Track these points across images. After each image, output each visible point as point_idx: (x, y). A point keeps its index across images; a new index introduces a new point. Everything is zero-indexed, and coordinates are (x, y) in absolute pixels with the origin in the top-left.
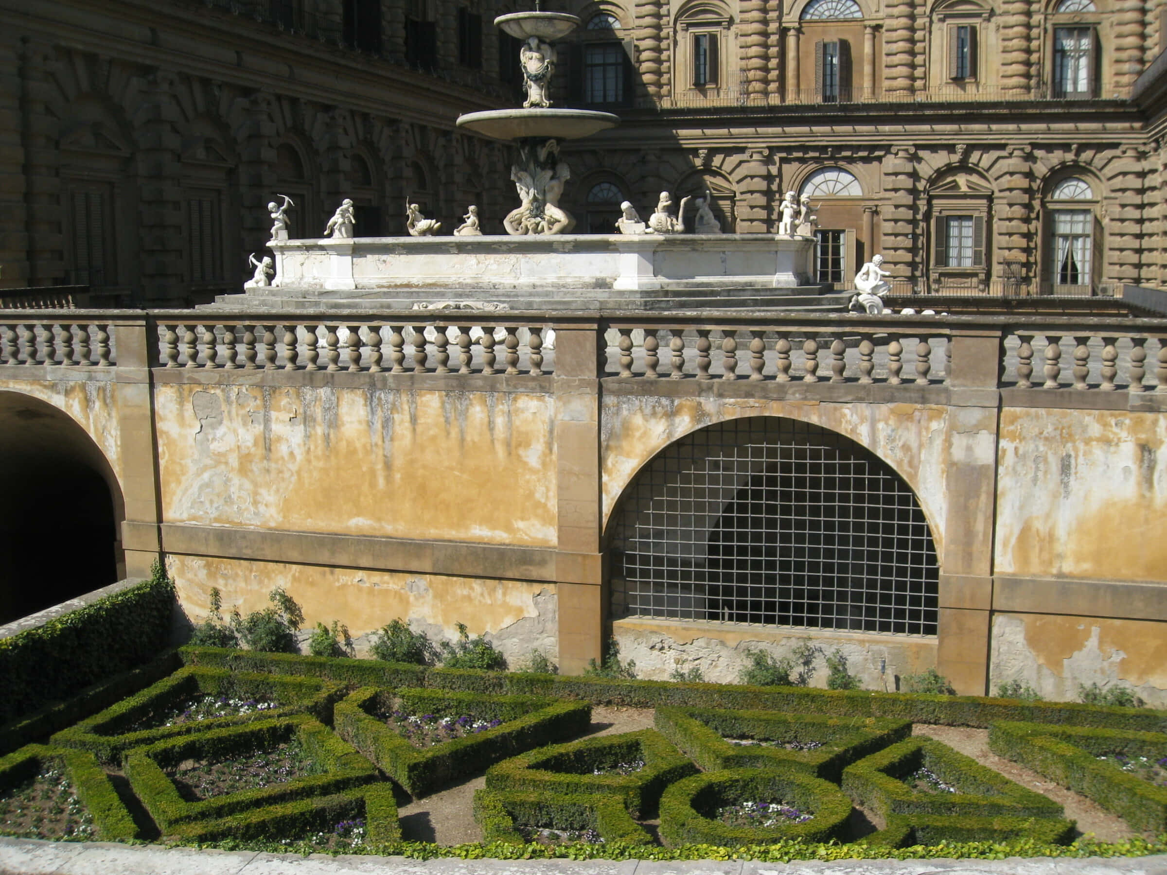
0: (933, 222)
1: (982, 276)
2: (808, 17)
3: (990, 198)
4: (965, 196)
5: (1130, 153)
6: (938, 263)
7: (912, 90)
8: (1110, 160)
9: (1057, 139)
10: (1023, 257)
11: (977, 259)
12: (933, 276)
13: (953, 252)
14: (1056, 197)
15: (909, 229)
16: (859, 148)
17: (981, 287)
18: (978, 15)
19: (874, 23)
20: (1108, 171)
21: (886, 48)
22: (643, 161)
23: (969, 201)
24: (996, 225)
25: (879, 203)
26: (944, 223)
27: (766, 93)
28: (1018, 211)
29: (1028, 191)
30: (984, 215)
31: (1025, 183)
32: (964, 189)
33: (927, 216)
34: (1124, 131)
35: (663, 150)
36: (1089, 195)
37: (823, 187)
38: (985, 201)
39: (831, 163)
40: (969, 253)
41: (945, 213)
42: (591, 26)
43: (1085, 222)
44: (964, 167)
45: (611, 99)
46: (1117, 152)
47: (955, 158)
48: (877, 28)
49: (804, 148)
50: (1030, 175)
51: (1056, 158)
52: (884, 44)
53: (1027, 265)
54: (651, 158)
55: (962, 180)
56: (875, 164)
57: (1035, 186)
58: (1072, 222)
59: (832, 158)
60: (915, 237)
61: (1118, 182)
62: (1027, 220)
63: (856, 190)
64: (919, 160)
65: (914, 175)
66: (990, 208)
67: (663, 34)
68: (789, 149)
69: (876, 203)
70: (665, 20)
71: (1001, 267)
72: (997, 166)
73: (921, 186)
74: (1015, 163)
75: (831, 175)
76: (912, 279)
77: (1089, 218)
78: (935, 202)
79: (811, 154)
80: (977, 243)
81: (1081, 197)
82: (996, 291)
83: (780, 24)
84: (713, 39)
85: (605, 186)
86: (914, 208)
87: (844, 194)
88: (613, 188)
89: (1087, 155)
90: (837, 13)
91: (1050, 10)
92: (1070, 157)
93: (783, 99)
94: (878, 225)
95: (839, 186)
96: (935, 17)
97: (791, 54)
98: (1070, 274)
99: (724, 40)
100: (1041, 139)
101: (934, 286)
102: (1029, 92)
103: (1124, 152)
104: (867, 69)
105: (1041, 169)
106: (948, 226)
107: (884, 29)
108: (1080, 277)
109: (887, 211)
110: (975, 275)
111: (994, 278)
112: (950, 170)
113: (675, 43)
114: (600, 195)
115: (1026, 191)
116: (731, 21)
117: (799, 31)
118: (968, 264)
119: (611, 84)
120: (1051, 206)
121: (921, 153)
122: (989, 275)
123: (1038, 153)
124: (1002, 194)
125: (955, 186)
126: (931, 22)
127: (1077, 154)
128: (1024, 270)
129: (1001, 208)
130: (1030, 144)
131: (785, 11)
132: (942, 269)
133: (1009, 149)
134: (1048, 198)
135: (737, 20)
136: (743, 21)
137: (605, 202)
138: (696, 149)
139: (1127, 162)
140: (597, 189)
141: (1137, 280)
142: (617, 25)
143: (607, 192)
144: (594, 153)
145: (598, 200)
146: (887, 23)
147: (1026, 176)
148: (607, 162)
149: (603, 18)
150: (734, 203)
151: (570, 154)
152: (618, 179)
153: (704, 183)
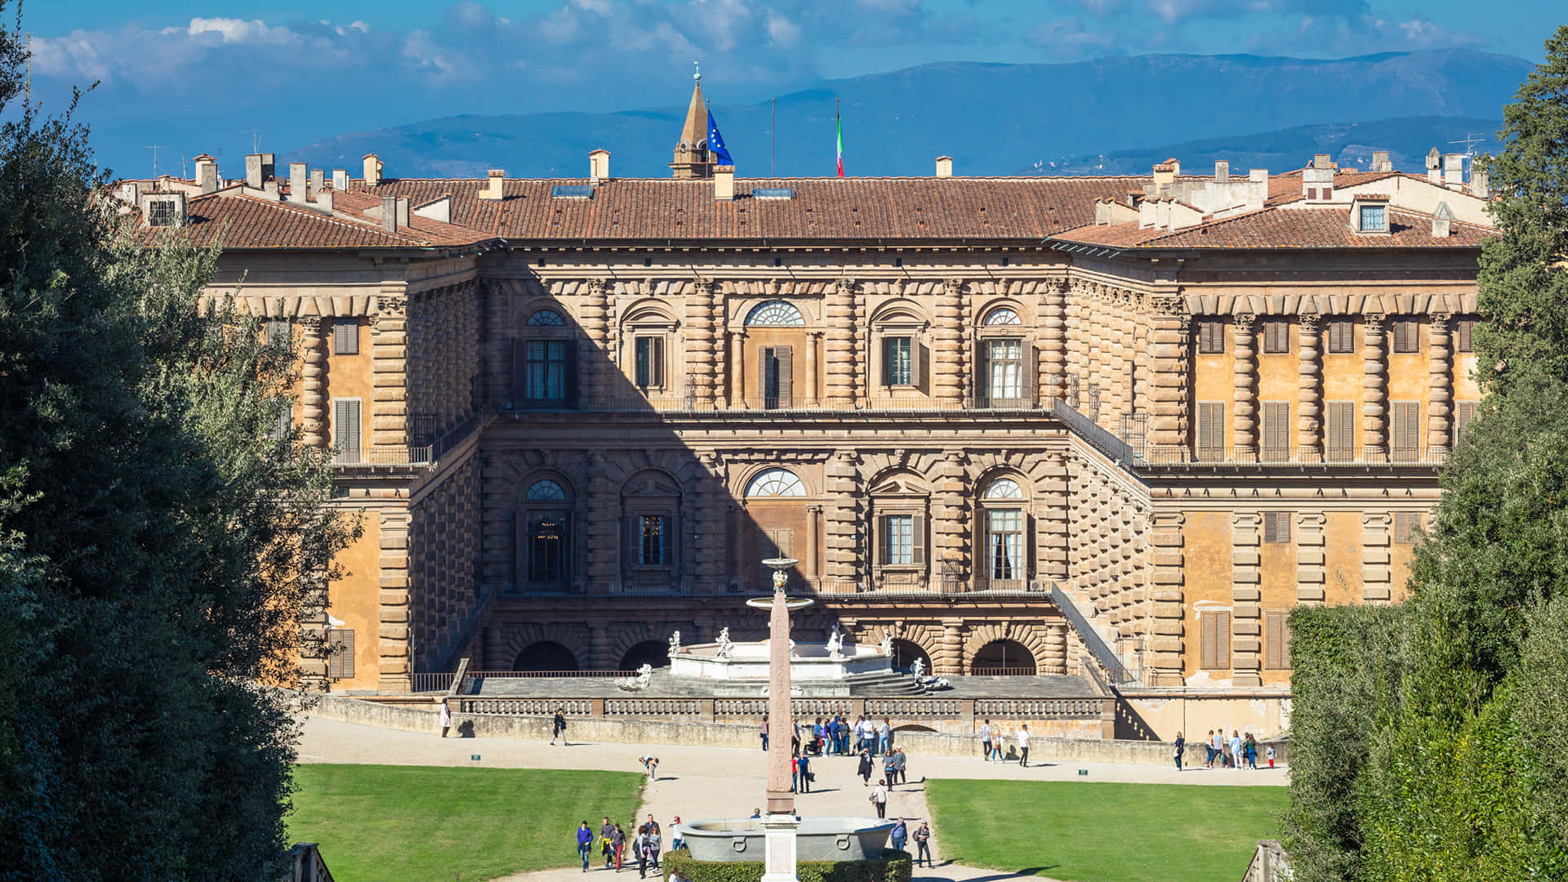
0: (875, 520)
1: (922, 574)
2: (752, 322)
3: (928, 499)
4: (904, 497)
5: (1055, 458)
6: (881, 563)
7: (853, 397)
8: (1037, 463)
9: (988, 444)
10: (960, 556)
11: (916, 559)
12: (876, 574)
13: (895, 550)
14: (989, 496)
15: (852, 529)
16: (803, 451)
17: (922, 583)
18: (914, 327)
19: (815, 331)
20: (1036, 474)
21: (827, 356)
22: (590, 462)
23: (906, 501)
24: (935, 526)
25: (823, 503)
26: (886, 522)
27: (713, 397)
28: (955, 512)
29: (965, 493)
30: (923, 515)
31: (960, 486)
32: (903, 490)
33: (870, 516)
34: (1049, 438)
35: (608, 450)
36: (1019, 495)
37: (768, 487)
38: (922, 501)
39: (777, 464)
40: (910, 550)
41: (886, 513)
42: (532, 321)
43: (1016, 520)
44: (903, 468)
45: (552, 395)
46: (1044, 456)
47: (895, 460)
48: (819, 335)
49: (751, 451)
50: (965, 478)
51: (988, 460)
52: (825, 352)
53: (966, 562)
54: (599, 458)
55: (901, 480)
56: (819, 464)
57: (970, 487)
58: (1004, 520)
59: (778, 460)
60: (859, 536)
61: (1045, 484)
62: (963, 520)
63: (800, 491)
64: (862, 463)
65: (857, 478)
66: (928, 508)
67: (609, 335)
68: (735, 452)
69: (820, 503)
70: (612, 320)
71: (940, 564)
72: (934, 468)
73: (863, 488)
74: (949, 466)
75: (776, 475)
76: (857, 577)
77: (1022, 516)
78: (876, 501)
79: (756, 456)
80: (916, 541)
81: (1012, 497)
82: (935, 588)
83: (726, 329)
84: (659, 342)
85: (546, 483)
86: (858, 508)
87: (788, 494)
88: (556, 487)
89: (1015, 459)
90: (780, 319)
91: (979, 324)
92: (1000, 460)
93: (729, 404)
94: (822, 525)
95: (783, 487)
96: (873, 327)
97: (736, 358)
98: (1004, 571)
99: (670, 342)
100: (974, 445)
101: (878, 583)
102: (962, 400)
103: (1049, 457)
104: (809, 374)
105: (975, 472)
106: (890, 525)
107: (825, 337)
108: (1013, 571)
109: (831, 511)
110: (917, 572)
111: (933, 576)
112: (891, 471)
113: (622, 343)
114: (540, 492)
115: (960, 493)
116: (678, 324)
117: (744, 335)
118: (908, 562)
119: (552, 382)
120: (986, 505)
121: (863, 456)
122: (928, 571)
123: (973, 457)
124: (939, 496)
125: (896, 487)
126: (870, 331)
127: (1007, 458)
128: (961, 567)
129: (938, 510)
130: (964, 449)
131: (731, 316)
132: (884, 568)
133: (944, 455)
134: (982, 499)
135: (684, 324)
136: (689, 326)
137: (546, 500)
138: (643, 451)
139: (1051, 466)
140: (538, 486)
141: (1065, 576)
142: (559, 322)
143: (549, 489)
144: (537, 451)
145: (536, 497)
146: (829, 332)
147: (961, 479)
148: (550, 460)
149: (545, 314)
150: (680, 503)
151: (512, 452)
152: (561, 478)
153: (651, 483)
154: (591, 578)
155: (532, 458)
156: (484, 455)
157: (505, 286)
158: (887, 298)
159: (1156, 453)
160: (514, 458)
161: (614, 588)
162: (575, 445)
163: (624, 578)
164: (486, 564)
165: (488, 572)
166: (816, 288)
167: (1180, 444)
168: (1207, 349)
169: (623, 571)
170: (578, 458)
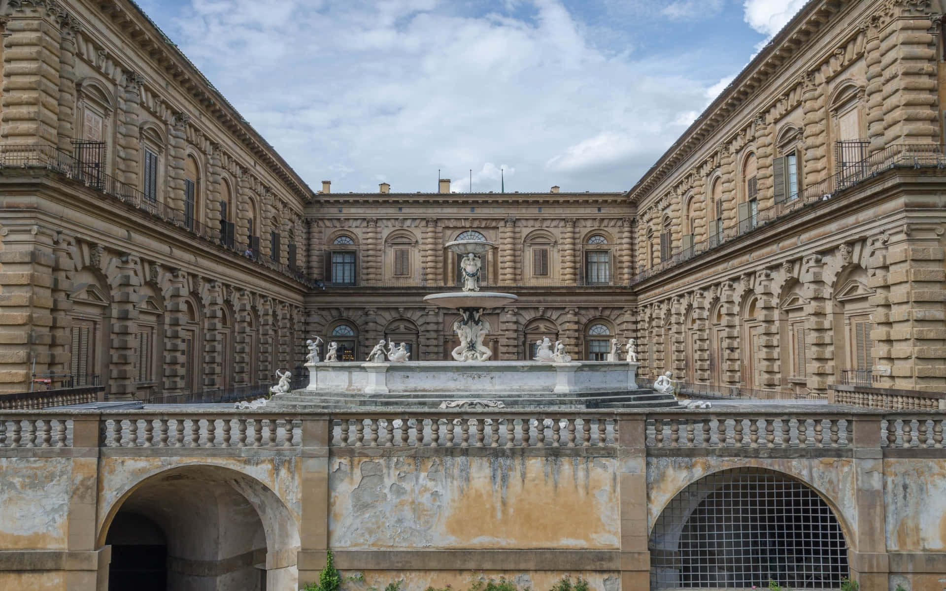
0: (527, 346)
3: (557, 334)
5: (629, 312)
7: (515, 280)
8: (619, 316)
9: (591, 305)
14: (591, 334)
15: (515, 350)
18: (548, 244)
19: (494, 247)
20: (618, 321)
21: (500, 259)
22: (367, 314)
25: (498, 337)
27: (436, 280)
28: (573, 341)
29: (578, 331)
31: (576, 327)
32: (543, 329)
33: (524, 343)
34: (626, 301)
35: (377, 308)
36: (608, 333)
38: (554, 335)
42: (336, 242)
44: (542, 318)
45: (347, 281)
46: (623, 312)
47: (538, 314)
48: (496, 249)
50: (578, 322)
51: (591, 313)
52: (500, 257)
54: (371, 312)
55: (542, 324)
56: (495, 317)
57: (581, 328)
58: (599, 346)
60: (519, 353)
61: (624, 326)
64: (520, 315)
65: (517, 323)
67: (378, 248)
68: (449, 309)
69: (496, 337)
70: (379, 241)
72: (561, 318)
73: (521, 328)
74: (569, 317)
78: (528, 336)
81: (603, 334)
83: (444, 245)
84: (406, 251)
85: (343, 327)
86: (517, 339)
88: (348, 329)
89: (607, 313)
91: (585, 243)
92: (598, 314)
93: (445, 283)
94: (498, 348)
96: (526, 245)
97: (450, 260)
99: (412, 252)
100: (583, 305)
102: (575, 282)
103: (626, 312)
105: (584, 320)
107: (499, 249)
109: (503, 341)
112: (535, 320)
113: (385, 253)
114: (340, 331)
115: (576, 331)
116: (417, 243)
119: (347, 273)
120: (589, 338)
121: (522, 312)
123: (583, 312)
124: (563, 333)
125: (538, 328)
126: (524, 247)
127: (602, 312)
130: (577, 307)
131: (447, 238)
133: (567, 310)
134: (587, 334)
135: (420, 243)
136: (423, 244)
137: (343, 336)
138: (397, 309)
139: (628, 317)
140: (338, 328)
142: (351, 242)
143: (344, 330)
144: (338, 309)
145: (338, 334)
146: (501, 247)
147: (576, 323)
148: (345, 314)
149: (344, 238)
150: (418, 337)
151: (323, 309)
152: (350, 323)
153: (402, 326)
155: (335, 313)
156: (307, 311)
157: (321, 223)
158: (533, 229)
160: (324, 313)
162: (357, 305)
166: (494, 224)
170: (361, 313)
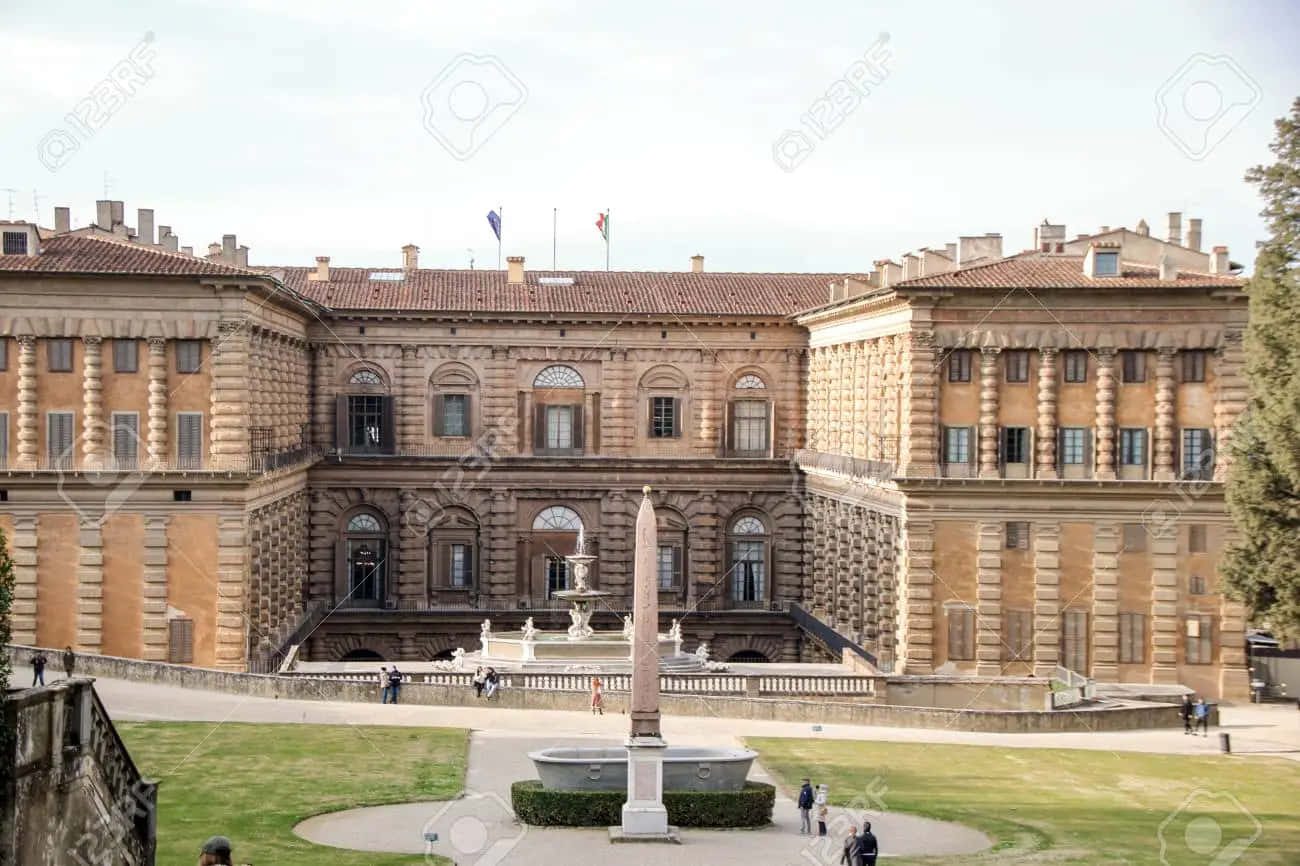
1: (680, 595)
2: (540, 383)
3: (686, 533)
4: (666, 531)
5: (791, 500)
7: (624, 447)
8: (777, 504)
9: (737, 487)
10: (712, 580)
11: (676, 583)
14: (735, 531)
15: (623, 557)
16: (582, 492)
17: (680, 604)
18: (676, 389)
19: (594, 392)
20: (777, 512)
21: (604, 413)
22: (402, 499)
23: (668, 535)
24: (691, 555)
25: (598, 536)
27: (507, 446)
28: (708, 544)
29: (716, 528)
30: (681, 545)
31: (712, 522)
32: (665, 525)
34: (788, 482)
35: (418, 489)
36: (761, 530)
37: (552, 522)
38: (681, 535)
39: (558, 502)
40: (669, 576)
42: (353, 380)
43: (761, 550)
44: (664, 507)
46: (781, 498)
47: (658, 501)
48: (597, 395)
49: (539, 490)
50: (717, 515)
51: (736, 501)
52: (603, 409)
53: (716, 587)
54: (409, 496)
55: (663, 517)
56: (592, 505)
57: (720, 524)
58: (748, 551)
59: (559, 498)
61: (784, 521)
62: (713, 550)
63: (578, 525)
64: (630, 502)
65: (627, 515)
66: (686, 541)
67: (419, 392)
68: (524, 491)
69: (595, 536)
70: (422, 380)
71: (694, 588)
72: (691, 507)
73: (631, 522)
74: (704, 506)
75: (558, 511)
76: (626, 598)
77: (766, 548)
79: (542, 496)
80: (676, 569)
81: (756, 531)
82: (692, 607)
83: (518, 389)
85: (364, 517)
86: (626, 540)
87: (569, 528)
88: (372, 519)
89: (760, 499)
90: (563, 380)
91: (730, 387)
92: (746, 501)
93: (520, 450)
95: (564, 520)
96: (642, 389)
97: (526, 413)
98: (749, 593)
99: (474, 398)
100: (726, 488)
102: (716, 450)
103: (788, 499)
104: (588, 427)
105: (726, 511)
107: (602, 397)
108: (756, 595)
109: (605, 542)
110: (675, 594)
111: (690, 597)
113: (429, 400)
114: (360, 524)
115: (714, 528)
116: (478, 384)
117: (533, 394)
118: (669, 586)
120: (733, 539)
121: (632, 497)
122: (685, 593)
123: (724, 498)
124: (695, 530)
126: (639, 392)
127: (753, 499)
128: (713, 591)
129: (694, 542)
130: (716, 491)
131: (522, 378)
133: (700, 495)
134: (730, 532)
135: (483, 384)
136: (488, 386)
137: (365, 532)
139: (789, 507)
140: (357, 519)
141: (800, 598)
142: (377, 381)
143: (366, 522)
144: (358, 490)
145: (357, 529)
146: (605, 393)
147: (714, 515)
148: (368, 497)
149: (365, 374)
150: (478, 534)
151: (336, 490)
152: (376, 511)
153: (453, 517)
154: (401, 596)
155: (353, 496)
156: (312, 492)
157: (331, 351)
158: (654, 364)
159: (910, 470)
160: (337, 495)
161: (422, 606)
162: (389, 484)
163: (431, 597)
164: (313, 584)
165: (313, 591)
166: (594, 356)
167: (933, 461)
168: (956, 378)
169: (429, 590)
170: (392, 495)
